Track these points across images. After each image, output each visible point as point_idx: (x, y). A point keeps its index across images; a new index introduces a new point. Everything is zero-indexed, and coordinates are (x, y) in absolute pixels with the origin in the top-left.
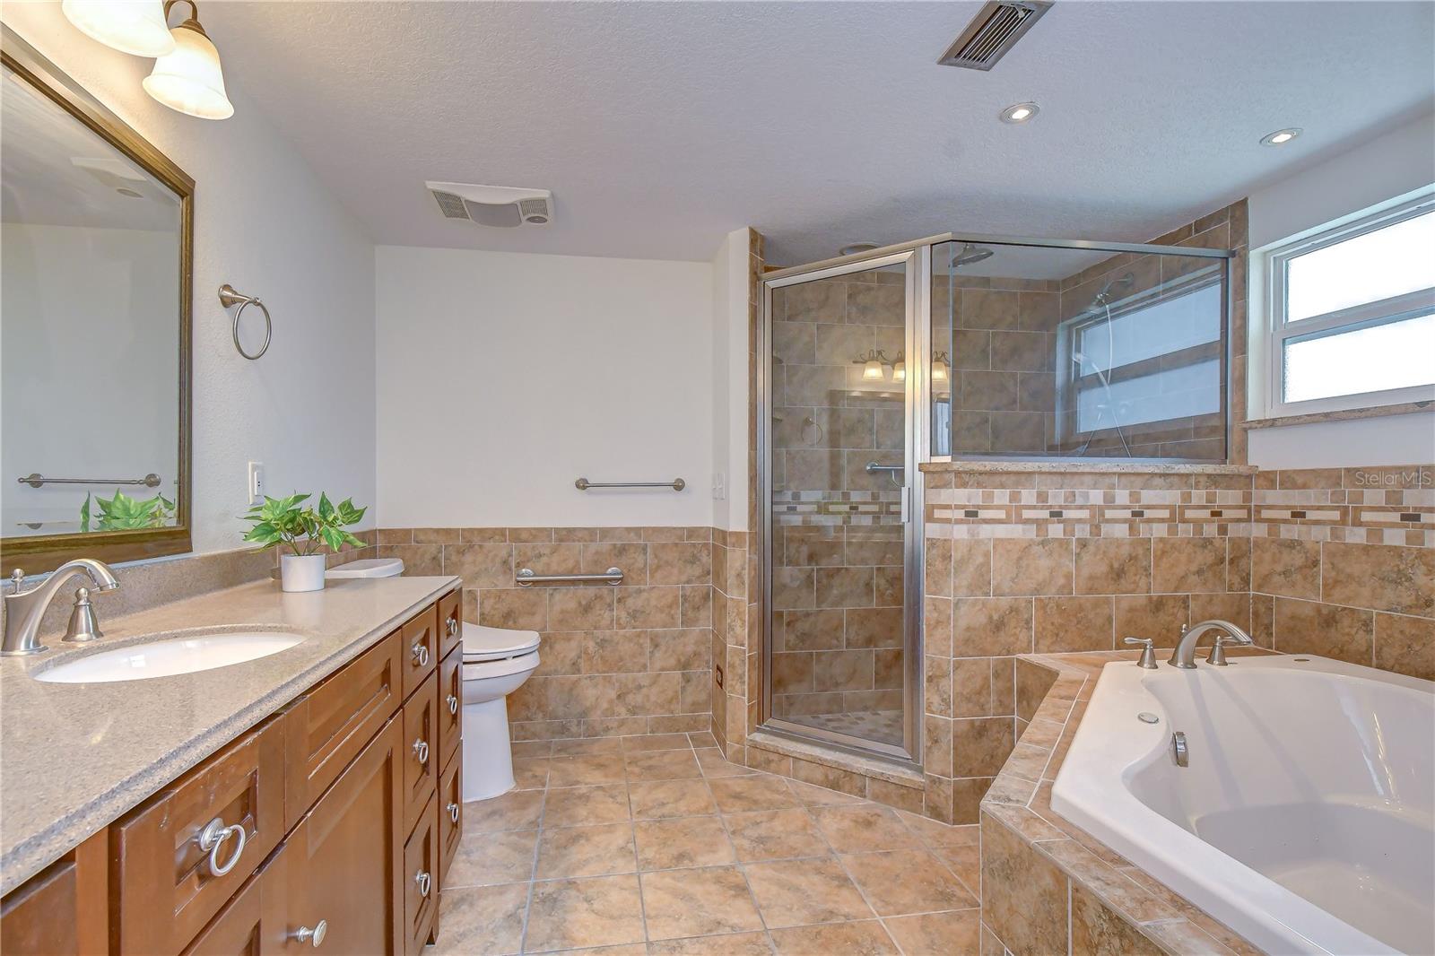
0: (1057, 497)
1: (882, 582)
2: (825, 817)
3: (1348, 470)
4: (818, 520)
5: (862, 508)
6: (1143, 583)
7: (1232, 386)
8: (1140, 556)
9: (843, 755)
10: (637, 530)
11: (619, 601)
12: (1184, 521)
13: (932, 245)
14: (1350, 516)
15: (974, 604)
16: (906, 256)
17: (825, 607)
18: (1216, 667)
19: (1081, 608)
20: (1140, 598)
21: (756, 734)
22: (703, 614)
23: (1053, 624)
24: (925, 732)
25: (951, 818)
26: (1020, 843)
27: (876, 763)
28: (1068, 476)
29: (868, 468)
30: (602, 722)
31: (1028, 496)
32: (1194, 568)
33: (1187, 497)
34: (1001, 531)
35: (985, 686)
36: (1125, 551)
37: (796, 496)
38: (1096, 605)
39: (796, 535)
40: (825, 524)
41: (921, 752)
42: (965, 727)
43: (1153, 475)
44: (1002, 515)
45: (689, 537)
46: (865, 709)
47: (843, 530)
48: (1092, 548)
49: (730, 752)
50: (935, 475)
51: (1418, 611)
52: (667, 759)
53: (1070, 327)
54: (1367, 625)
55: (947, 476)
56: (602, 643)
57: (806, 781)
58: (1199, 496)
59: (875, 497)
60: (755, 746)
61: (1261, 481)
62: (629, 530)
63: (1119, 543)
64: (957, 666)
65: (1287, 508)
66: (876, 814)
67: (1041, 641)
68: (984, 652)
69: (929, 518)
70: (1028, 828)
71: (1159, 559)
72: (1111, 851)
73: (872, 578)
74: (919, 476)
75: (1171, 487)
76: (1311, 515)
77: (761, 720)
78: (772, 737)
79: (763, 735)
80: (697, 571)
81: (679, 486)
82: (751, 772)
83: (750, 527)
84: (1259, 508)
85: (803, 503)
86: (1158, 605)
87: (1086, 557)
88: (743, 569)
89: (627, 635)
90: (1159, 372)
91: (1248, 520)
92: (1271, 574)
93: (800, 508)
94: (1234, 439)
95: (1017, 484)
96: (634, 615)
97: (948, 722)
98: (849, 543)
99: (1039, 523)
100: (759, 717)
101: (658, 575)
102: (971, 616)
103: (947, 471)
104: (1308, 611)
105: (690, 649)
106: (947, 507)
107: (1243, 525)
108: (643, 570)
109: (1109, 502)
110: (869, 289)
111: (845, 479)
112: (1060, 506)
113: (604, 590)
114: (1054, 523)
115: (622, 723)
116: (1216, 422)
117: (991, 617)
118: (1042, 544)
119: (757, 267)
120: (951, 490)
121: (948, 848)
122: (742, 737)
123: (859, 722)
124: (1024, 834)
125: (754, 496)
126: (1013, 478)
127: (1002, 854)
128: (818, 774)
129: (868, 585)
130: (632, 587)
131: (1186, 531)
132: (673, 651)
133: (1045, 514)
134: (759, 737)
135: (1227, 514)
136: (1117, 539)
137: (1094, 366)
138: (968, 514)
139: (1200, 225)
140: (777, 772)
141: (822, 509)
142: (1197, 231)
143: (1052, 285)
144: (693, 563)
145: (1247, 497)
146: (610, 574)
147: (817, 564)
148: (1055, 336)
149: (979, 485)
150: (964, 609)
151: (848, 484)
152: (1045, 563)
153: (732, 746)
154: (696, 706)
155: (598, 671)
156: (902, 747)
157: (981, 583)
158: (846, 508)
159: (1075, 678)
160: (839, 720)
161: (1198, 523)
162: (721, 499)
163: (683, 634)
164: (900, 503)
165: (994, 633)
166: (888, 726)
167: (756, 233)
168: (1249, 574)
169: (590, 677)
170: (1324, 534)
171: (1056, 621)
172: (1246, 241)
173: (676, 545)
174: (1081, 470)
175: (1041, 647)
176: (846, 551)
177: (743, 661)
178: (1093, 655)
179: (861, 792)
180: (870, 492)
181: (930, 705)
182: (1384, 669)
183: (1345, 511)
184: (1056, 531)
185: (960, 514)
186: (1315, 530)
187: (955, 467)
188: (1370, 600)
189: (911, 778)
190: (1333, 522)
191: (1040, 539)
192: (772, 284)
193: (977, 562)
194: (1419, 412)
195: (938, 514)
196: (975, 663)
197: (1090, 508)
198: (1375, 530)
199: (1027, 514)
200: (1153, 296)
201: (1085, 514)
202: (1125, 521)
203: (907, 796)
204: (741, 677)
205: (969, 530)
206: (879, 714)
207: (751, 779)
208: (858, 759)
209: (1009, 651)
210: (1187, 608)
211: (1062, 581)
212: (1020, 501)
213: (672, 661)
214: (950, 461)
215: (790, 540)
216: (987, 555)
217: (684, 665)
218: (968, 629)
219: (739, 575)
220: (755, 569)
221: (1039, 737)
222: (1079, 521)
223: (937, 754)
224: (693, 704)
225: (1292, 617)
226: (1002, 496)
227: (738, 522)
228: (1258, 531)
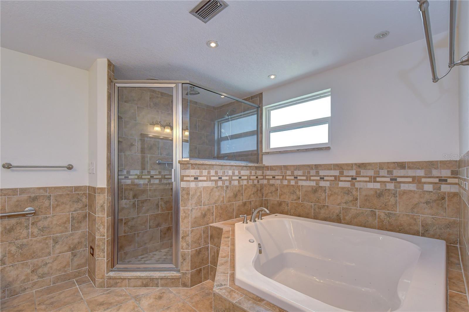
0: (220, 173)
1: (163, 203)
2: (142, 301)
3: (284, 166)
4: (137, 181)
5: (155, 177)
6: (241, 198)
7: (259, 143)
8: (241, 190)
9: (149, 273)
10: (45, 189)
11: (33, 224)
12: (250, 179)
13: (182, 84)
14: (284, 178)
15: (197, 209)
16: (173, 85)
17: (140, 215)
18: (260, 220)
19: (227, 207)
20: (240, 203)
21: (110, 273)
22: (83, 224)
23: (219, 213)
24: (181, 257)
25: (190, 285)
26: (229, 304)
27: (162, 272)
28: (223, 166)
29: (157, 162)
30: (21, 287)
31: (213, 172)
32: (252, 193)
33: (251, 173)
34: (205, 184)
35: (201, 237)
36: (237, 188)
37: (128, 172)
38: (230, 206)
39: (128, 187)
40: (140, 183)
41: (179, 264)
42: (194, 252)
43: (243, 166)
44: (205, 178)
45: (75, 190)
46: (157, 250)
47: (148, 185)
48: (229, 188)
49: (97, 283)
50: (184, 165)
51: (297, 200)
52: (62, 296)
53: (219, 122)
54: (288, 204)
55: (188, 165)
56: (21, 247)
57: (134, 287)
58: (253, 172)
59: (160, 172)
60: (110, 278)
61: (266, 169)
62: (39, 189)
63: (235, 186)
64: (192, 231)
65: (272, 175)
66: (163, 293)
67: (216, 219)
68: (200, 225)
69: (182, 180)
70: (231, 296)
71: (245, 190)
72: (257, 297)
73: (159, 202)
74: (178, 165)
75: (247, 170)
76: (276, 177)
77: (113, 266)
78: (118, 273)
79: (114, 273)
80: (80, 205)
81: (70, 168)
82: (108, 290)
83: (108, 185)
84: (265, 176)
85: (131, 175)
86: (245, 204)
87: (228, 191)
88: (104, 203)
89: (38, 240)
90: (242, 137)
91: (263, 179)
92: (268, 193)
93: (130, 177)
94: (260, 157)
95: (210, 168)
96: (42, 230)
97: (189, 252)
98: (150, 190)
99: (216, 181)
100: (112, 265)
101: (58, 209)
102: (196, 213)
103: (188, 164)
104: (276, 202)
105: (76, 241)
106: (189, 176)
107: (262, 180)
108: (49, 208)
109: (233, 173)
110: (157, 97)
111: (148, 166)
112: (221, 176)
113: (23, 219)
114: (219, 181)
115: (35, 284)
116: (256, 152)
117: (202, 213)
118: (217, 188)
119: (111, 77)
120: (189, 170)
121: (190, 297)
122: (103, 276)
123: (154, 256)
124: (230, 300)
125: (109, 172)
126: (208, 166)
127: (222, 309)
128: (139, 283)
129: (157, 205)
130: (40, 217)
131: (251, 182)
132: (66, 243)
133: (217, 178)
134: (112, 274)
135: (259, 177)
136: (235, 185)
137: (226, 134)
138: (195, 178)
139: (252, 98)
140: (121, 287)
141: (140, 177)
142: (251, 99)
143: (214, 108)
144: (78, 202)
145: (263, 173)
146: (27, 211)
147: (137, 198)
148: (214, 124)
149: (199, 169)
150: (194, 211)
151: (150, 168)
152: (217, 194)
153: (98, 280)
154: (79, 266)
155: (18, 261)
156: (172, 264)
157: (199, 202)
158: (149, 177)
159: (227, 230)
160: (147, 257)
161: (253, 180)
162: (92, 173)
163: (72, 235)
164: (171, 175)
165: (203, 218)
166: (165, 255)
167: (111, 62)
168: (263, 193)
169: (12, 265)
170: (278, 182)
171: (220, 212)
172: (262, 104)
173: (68, 194)
174: (227, 164)
175: (216, 221)
176: (149, 193)
177: (104, 243)
178: (230, 221)
179: (157, 285)
180: (158, 171)
181: (182, 247)
182: (291, 215)
183: (283, 176)
184: (220, 183)
185: (192, 179)
186: (277, 181)
187: (191, 162)
188: (288, 199)
189: (176, 275)
190: (281, 179)
191: (216, 186)
192: (118, 85)
193: (198, 195)
194: (297, 152)
195: (185, 179)
196: (197, 229)
197: (229, 176)
198: (289, 181)
199: (213, 178)
200: (241, 115)
201: (227, 178)
202: (237, 180)
203: (173, 282)
204: (103, 250)
205: (195, 184)
206: (162, 251)
207: (108, 293)
208: (156, 272)
209: (207, 223)
210: (251, 204)
211: (222, 199)
212: (210, 174)
213: (66, 248)
214: (189, 160)
215: (126, 190)
216: (201, 192)
217: (73, 249)
218: (195, 218)
219: (102, 206)
220: (110, 203)
221: (224, 255)
222: (226, 180)
223: (185, 264)
224: (78, 265)
225: (273, 204)
226: (205, 173)
227: (102, 182)
228: (265, 182)
